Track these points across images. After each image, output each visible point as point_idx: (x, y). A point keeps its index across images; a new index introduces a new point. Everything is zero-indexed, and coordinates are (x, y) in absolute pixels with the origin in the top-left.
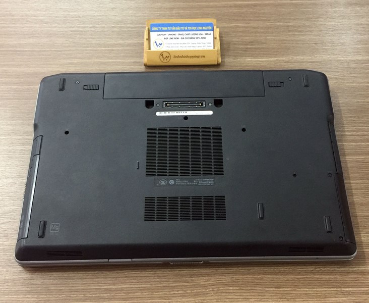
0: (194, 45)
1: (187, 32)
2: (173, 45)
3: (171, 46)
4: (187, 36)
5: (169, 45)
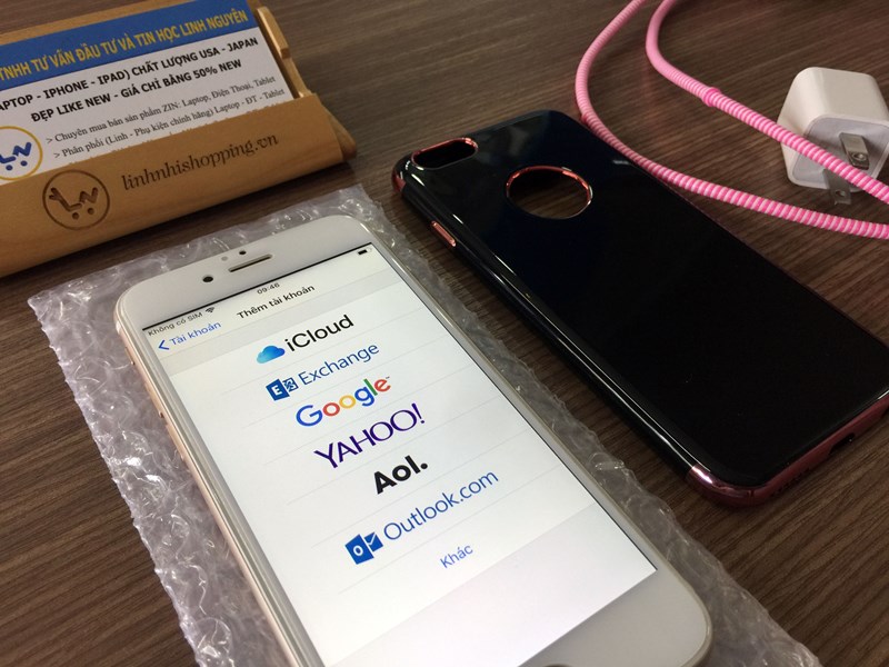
0: (202, 107)
1: (140, 61)
2: (91, 137)
3: (81, 141)
4: (148, 78)
5: (70, 143)
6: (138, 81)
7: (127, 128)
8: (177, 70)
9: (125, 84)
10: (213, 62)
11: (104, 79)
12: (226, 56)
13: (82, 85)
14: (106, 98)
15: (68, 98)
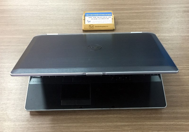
3: (94, 22)
6: (100, 18)
7: (98, 22)
8: (103, 18)
10: (106, 18)
11: (97, 17)
12: (108, 18)
15: (94, 18)
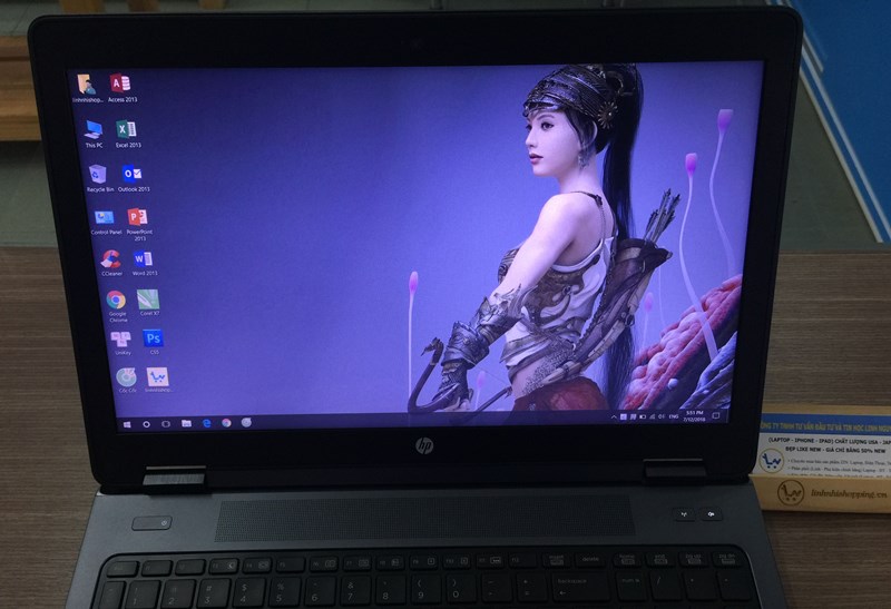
0: (858, 467)
2: (805, 465)
4: (841, 446)
5: (796, 465)
6: (836, 446)
7: (822, 466)
8: (854, 446)
9: (829, 446)
10: (872, 447)
11: (821, 441)
12: (880, 446)
13: (811, 441)
14: (819, 450)
15: (804, 445)
